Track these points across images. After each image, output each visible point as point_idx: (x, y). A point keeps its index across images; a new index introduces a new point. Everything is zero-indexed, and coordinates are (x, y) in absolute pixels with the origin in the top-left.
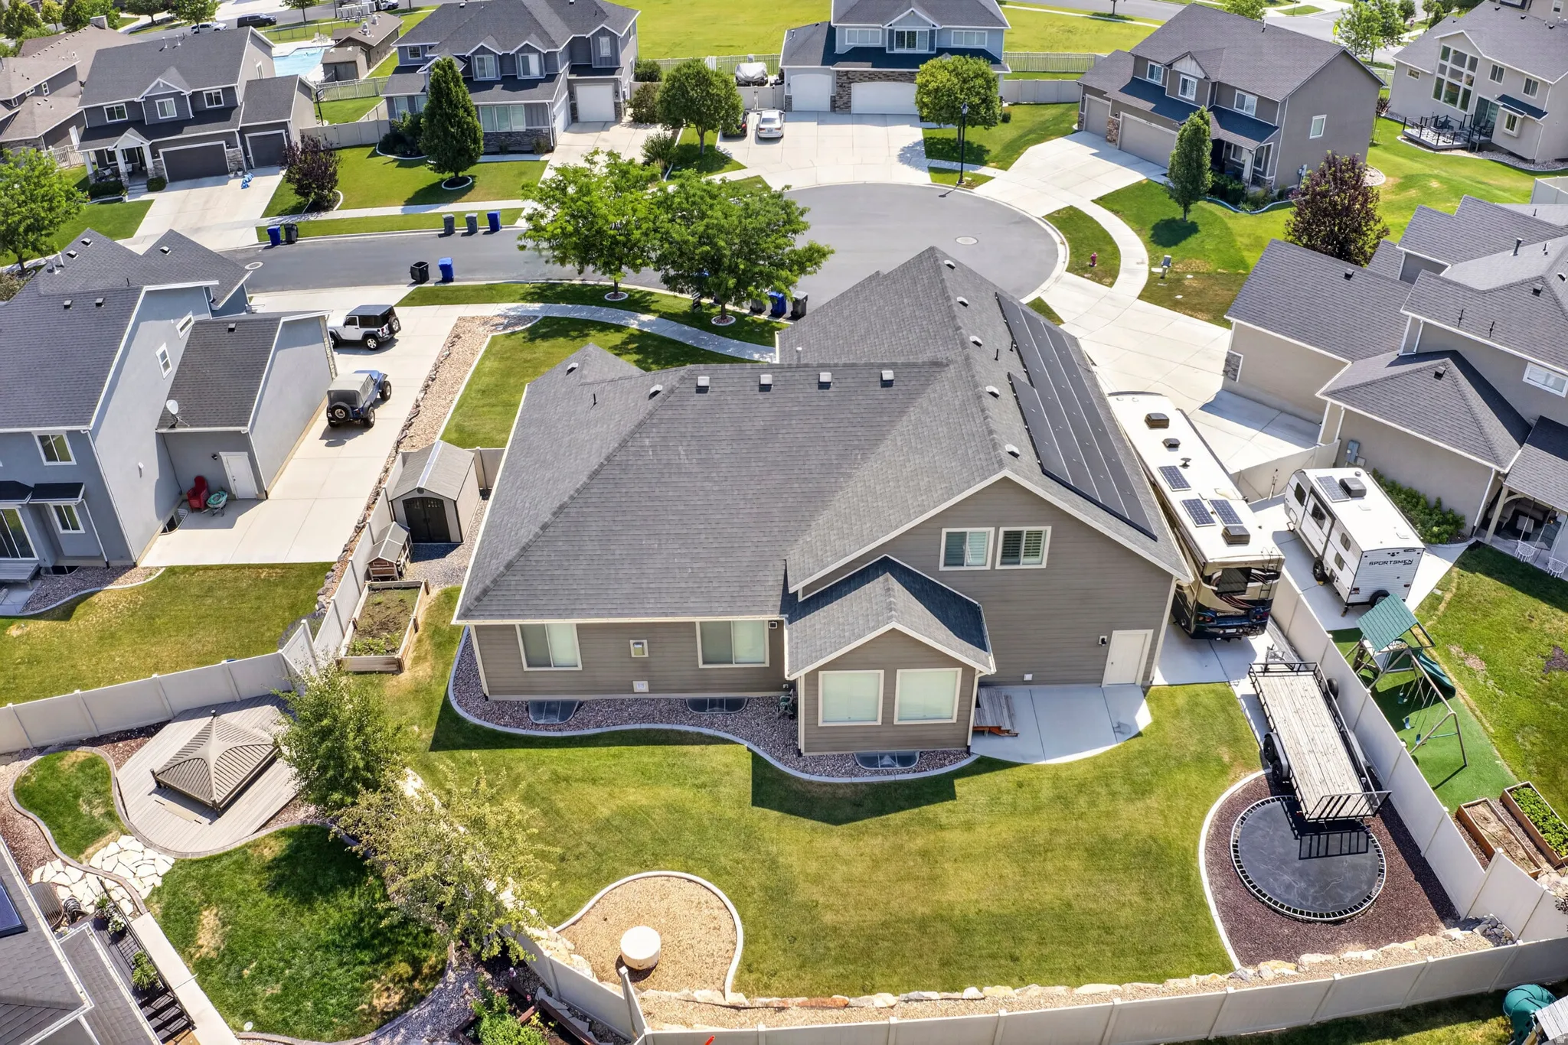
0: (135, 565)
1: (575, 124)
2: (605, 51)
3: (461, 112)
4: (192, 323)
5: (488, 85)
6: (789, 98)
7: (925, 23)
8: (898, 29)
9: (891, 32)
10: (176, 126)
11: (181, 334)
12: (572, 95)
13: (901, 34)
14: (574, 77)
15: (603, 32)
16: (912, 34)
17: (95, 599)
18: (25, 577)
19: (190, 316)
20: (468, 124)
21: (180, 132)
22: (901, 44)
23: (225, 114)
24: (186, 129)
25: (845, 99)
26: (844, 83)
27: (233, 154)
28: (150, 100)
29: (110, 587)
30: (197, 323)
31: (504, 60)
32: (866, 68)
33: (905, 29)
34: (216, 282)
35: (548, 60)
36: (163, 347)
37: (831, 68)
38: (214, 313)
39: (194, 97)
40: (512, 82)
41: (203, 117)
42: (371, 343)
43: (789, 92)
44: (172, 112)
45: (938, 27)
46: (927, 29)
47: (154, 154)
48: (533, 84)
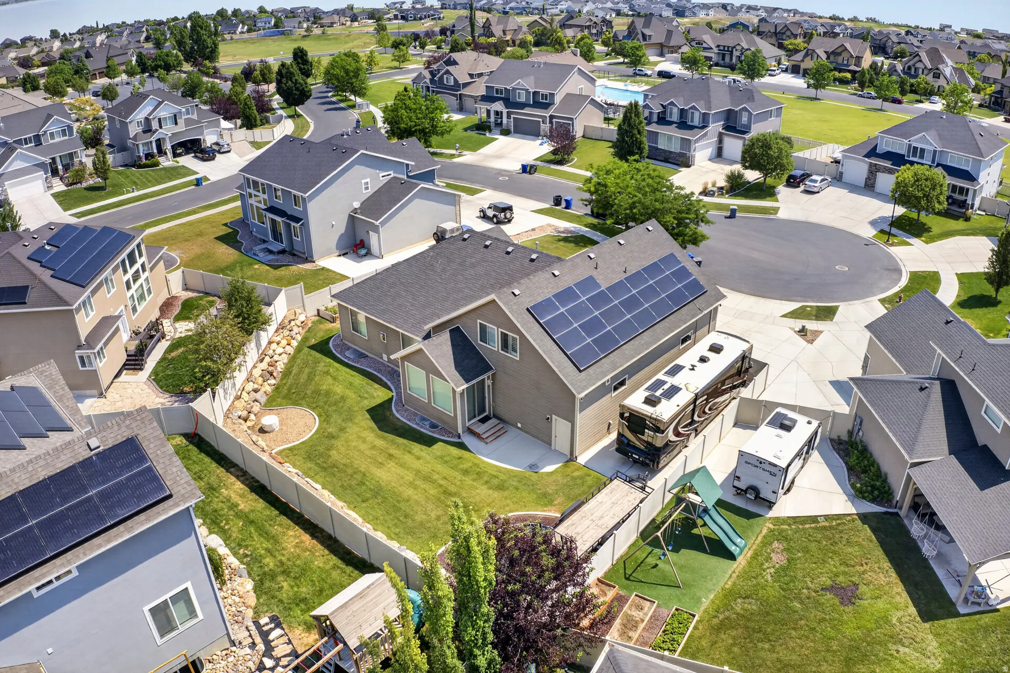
0: (314, 262)
1: (719, 159)
2: (744, 119)
3: (636, 132)
4: (392, 176)
5: (670, 123)
6: (841, 173)
7: (931, 144)
8: (915, 144)
9: (910, 145)
10: (522, 106)
11: (381, 179)
12: (720, 141)
13: (915, 148)
14: (723, 131)
15: (745, 109)
16: (923, 150)
17: (290, 267)
18: (275, 250)
19: (391, 172)
20: (637, 138)
21: (523, 109)
22: (914, 155)
23: (546, 106)
24: (527, 108)
25: (872, 181)
26: (873, 171)
27: (545, 127)
28: (514, 89)
29: (300, 266)
30: (394, 178)
31: (682, 112)
32: (888, 164)
33: (920, 146)
34: (413, 163)
35: (705, 117)
36: (368, 180)
37: (866, 159)
38: (408, 176)
39: (535, 93)
40: (683, 125)
41: (537, 105)
42: (495, 220)
43: (842, 169)
44: (523, 99)
45: (939, 149)
46: (932, 148)
47: (509, 117)
48: (692, 128)
